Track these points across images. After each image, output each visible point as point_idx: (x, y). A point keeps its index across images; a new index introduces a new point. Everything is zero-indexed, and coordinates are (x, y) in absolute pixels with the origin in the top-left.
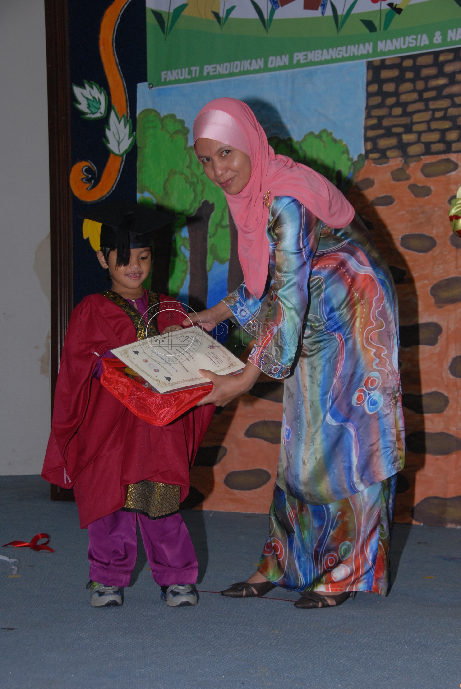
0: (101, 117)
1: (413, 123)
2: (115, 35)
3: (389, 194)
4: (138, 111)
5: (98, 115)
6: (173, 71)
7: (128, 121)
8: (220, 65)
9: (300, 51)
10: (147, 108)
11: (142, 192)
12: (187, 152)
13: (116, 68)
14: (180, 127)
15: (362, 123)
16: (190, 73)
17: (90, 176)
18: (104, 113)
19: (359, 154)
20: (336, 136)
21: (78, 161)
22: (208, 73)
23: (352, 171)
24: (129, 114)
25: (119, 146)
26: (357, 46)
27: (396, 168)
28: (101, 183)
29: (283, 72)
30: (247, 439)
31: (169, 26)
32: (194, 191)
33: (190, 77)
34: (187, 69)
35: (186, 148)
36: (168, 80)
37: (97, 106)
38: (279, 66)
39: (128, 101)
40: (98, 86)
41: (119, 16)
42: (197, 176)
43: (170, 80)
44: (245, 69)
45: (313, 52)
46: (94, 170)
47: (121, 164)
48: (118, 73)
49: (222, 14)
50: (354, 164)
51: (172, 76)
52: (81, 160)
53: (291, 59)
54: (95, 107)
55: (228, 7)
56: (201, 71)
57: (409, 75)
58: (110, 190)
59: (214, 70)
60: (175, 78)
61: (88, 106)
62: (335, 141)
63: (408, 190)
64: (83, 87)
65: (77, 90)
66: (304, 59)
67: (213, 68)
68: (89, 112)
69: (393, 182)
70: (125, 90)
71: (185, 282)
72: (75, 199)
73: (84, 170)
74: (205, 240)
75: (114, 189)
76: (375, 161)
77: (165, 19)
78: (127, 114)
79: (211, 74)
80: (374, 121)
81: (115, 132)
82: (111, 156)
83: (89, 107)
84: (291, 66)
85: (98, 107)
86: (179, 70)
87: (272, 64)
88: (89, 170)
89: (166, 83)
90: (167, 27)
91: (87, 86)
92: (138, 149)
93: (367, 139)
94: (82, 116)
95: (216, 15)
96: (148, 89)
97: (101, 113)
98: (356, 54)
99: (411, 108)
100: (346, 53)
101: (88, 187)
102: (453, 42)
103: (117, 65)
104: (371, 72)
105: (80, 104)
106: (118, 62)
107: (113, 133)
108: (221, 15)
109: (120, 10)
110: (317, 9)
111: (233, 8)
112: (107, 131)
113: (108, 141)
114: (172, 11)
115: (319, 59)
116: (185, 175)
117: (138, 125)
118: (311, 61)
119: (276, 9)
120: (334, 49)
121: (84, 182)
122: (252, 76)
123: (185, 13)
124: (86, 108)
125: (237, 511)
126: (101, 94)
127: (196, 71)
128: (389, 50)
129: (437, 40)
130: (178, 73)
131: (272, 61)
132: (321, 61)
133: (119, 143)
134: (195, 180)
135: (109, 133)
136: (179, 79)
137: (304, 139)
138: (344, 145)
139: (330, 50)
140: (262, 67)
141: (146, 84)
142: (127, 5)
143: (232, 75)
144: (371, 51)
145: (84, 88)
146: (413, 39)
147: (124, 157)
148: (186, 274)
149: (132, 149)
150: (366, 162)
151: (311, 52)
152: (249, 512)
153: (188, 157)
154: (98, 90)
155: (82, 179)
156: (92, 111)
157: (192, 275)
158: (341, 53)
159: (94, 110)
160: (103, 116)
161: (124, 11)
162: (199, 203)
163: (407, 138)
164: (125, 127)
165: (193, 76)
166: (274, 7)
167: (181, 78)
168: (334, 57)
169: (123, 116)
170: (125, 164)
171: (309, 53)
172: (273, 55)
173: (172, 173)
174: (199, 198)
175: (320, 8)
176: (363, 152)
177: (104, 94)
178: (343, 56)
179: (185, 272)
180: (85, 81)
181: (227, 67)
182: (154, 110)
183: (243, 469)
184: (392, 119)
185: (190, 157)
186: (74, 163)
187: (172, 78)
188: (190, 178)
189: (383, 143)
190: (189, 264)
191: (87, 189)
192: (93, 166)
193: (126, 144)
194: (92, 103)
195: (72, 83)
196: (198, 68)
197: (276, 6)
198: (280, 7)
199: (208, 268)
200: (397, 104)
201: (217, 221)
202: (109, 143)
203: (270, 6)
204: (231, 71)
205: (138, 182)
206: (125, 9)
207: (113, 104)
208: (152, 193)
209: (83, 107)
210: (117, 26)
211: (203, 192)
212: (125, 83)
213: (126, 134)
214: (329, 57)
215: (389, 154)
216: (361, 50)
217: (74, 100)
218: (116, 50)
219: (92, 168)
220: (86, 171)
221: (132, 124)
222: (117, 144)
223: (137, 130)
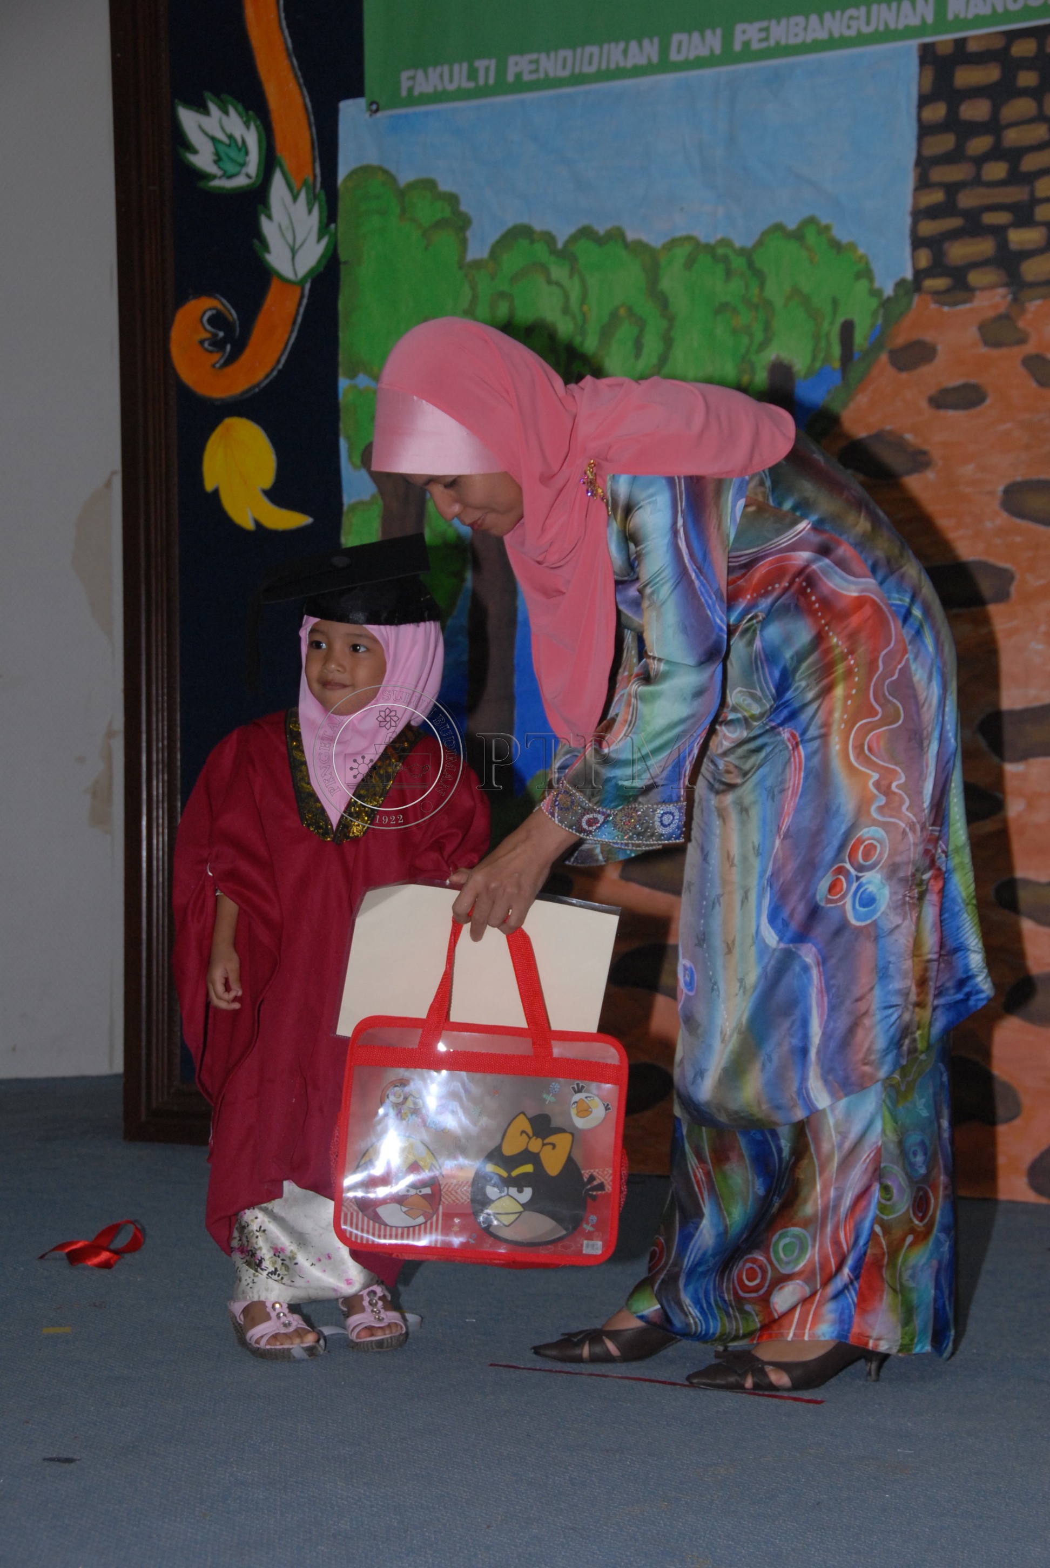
0: (248, 186)
1: (1035, 201)
3: (973, 381)
4: (342, 173)
5: (241, 181)
6: (430, 70)
7: (315, 197)
8: (548, 56)
9: (750, 21)
10: (365, 162)
11: (352, 375)
12: (466, 276)
13: (285, 63)
14: (447, 213)
15: (907, 202)
16: (473, 74)
17: (221, 334)
18: (257, 176)
19: (897, 279)
20: (841, 234)
21: (191, 297)
22: (518, 76)
23: (880, 321)
24: (319, 179)
25: (293, 258)
26: (894, 5)
27: (991, 314)
28: (248, 352)
29: (707, 73)
30: (614, 989)
33: (471, 85)
34: (465, 66)
35: (461, 265)
36: (416, 92)
37: (239, 157)
38: (697, 58)
39: (316, 145)
40: (240, 108)
43: (421, 94)
44: (613, 66)
45: (784, 22)
46: (231, 319)
47: (299, 305)
48: (291, 76)
50: (886, 304)
51: (426, 82)
52: (198, 294)
53: (728, 39)
54: (232, 160)
56: (501, 70)
57: (1027, 79)
58: (272, 370)
59: (533, 67)
60: (435, 87)
61: (215, 158)
62: (837, 246)
63: (1021, 370)
64: (202, 110)
65: (188, 118)
66: (761, 40)
67: (531, 62)
68: (219, 173)
69: (984, 350)
70: (309, 119)
71: (460, 600)
72: (185, 392)
73: (206, 317)
75: (280, 366)
76: (940, 296)
78: (315, 177)
79: (527, 77)
80: (937, 197)
81: (285, 223)
82: (275, 286)
83: (218, 160)
84: (728, 56)
85: (240, 160)
86: (446, 69)
87: (679, 51)
88: (217, 320)
89: (413, 100)
91: (213, 107)
92: (342, 267)
93: (917, 242)
94: (201, 184)
96: (367, 115)
97: (248, 176)
98: (892, 26)
99: (1030, 163)
100: (868, 23)
101: (217, 363)
103: (289, 56)
104: (929, 73)
105: (195, 152)
106: (290, 45)
107: (280, 226)
112: (264, 221)
113: (265, 246)
115: (799, 40)
117: (343, 205)
118: (778, 43)
120: (838, 13)
121: (207, 350)
122: (628, 82)
124: (212, 163)
126: (248, 127)
127: (487, 69)
128: (977, 17)
130: (441, 76)
131: (680, 43)
132: (804, 43)
133: (294, 252)
135: (268, 228)
136: (444, 90)
137: (760, 243)
138: (861, 257)
139: (827, 16)
140: (655, 59)
141: (361, 102)
143: (578, 79)
144: (930, 19)
145: (205, 111)
147: (308, 287)
148: (464, 579)
149: (326, 268)
150: (916, 299)
151: (779, 23)
153: (468, 286)
154: (241, 117)
155: (202, 342)
156: (225, 172)
158: (854, 23)
159: (231, 168)
160: (253, 184)
163: (1020, 238)
164: (310, 211)
165: (481, 81)
167: (451, 87)
168: (836, 34)
169: (305, 183)
170: (308, 305)
171: (773, 23)
172: (682, 30)
176: (909, 275)
177: (257, 127)
178: (859, 33)
179: (460, 574)
180: (207, 95)
181: (565, 59)
182: (381, 169)
184: (982, 190)
185: (473, 288)
186: (181, 301)
187: (429, 89)
189: (958, 252)
190: (469, 555)
191: (213, 366)
192: (229, 311)
193: (311, 254)
194: (226, 149)
195: (176, 101)
196: (493, 64)
200: (997, 153)
202: (268, 251)
204: (577, 71)
205: (341, 350)
207: (279, 154)
209: (203, 160)
212: (308, 100)
213: (311, 230)
214: (822, 35)
215: (974, 278)
216: (906, 17)
217: (181, 142)
218: (287, 18)
219: (226, 313)
220: (210, 321)
221: (328, 201)
222: (289, 255)
223: (340, 220)
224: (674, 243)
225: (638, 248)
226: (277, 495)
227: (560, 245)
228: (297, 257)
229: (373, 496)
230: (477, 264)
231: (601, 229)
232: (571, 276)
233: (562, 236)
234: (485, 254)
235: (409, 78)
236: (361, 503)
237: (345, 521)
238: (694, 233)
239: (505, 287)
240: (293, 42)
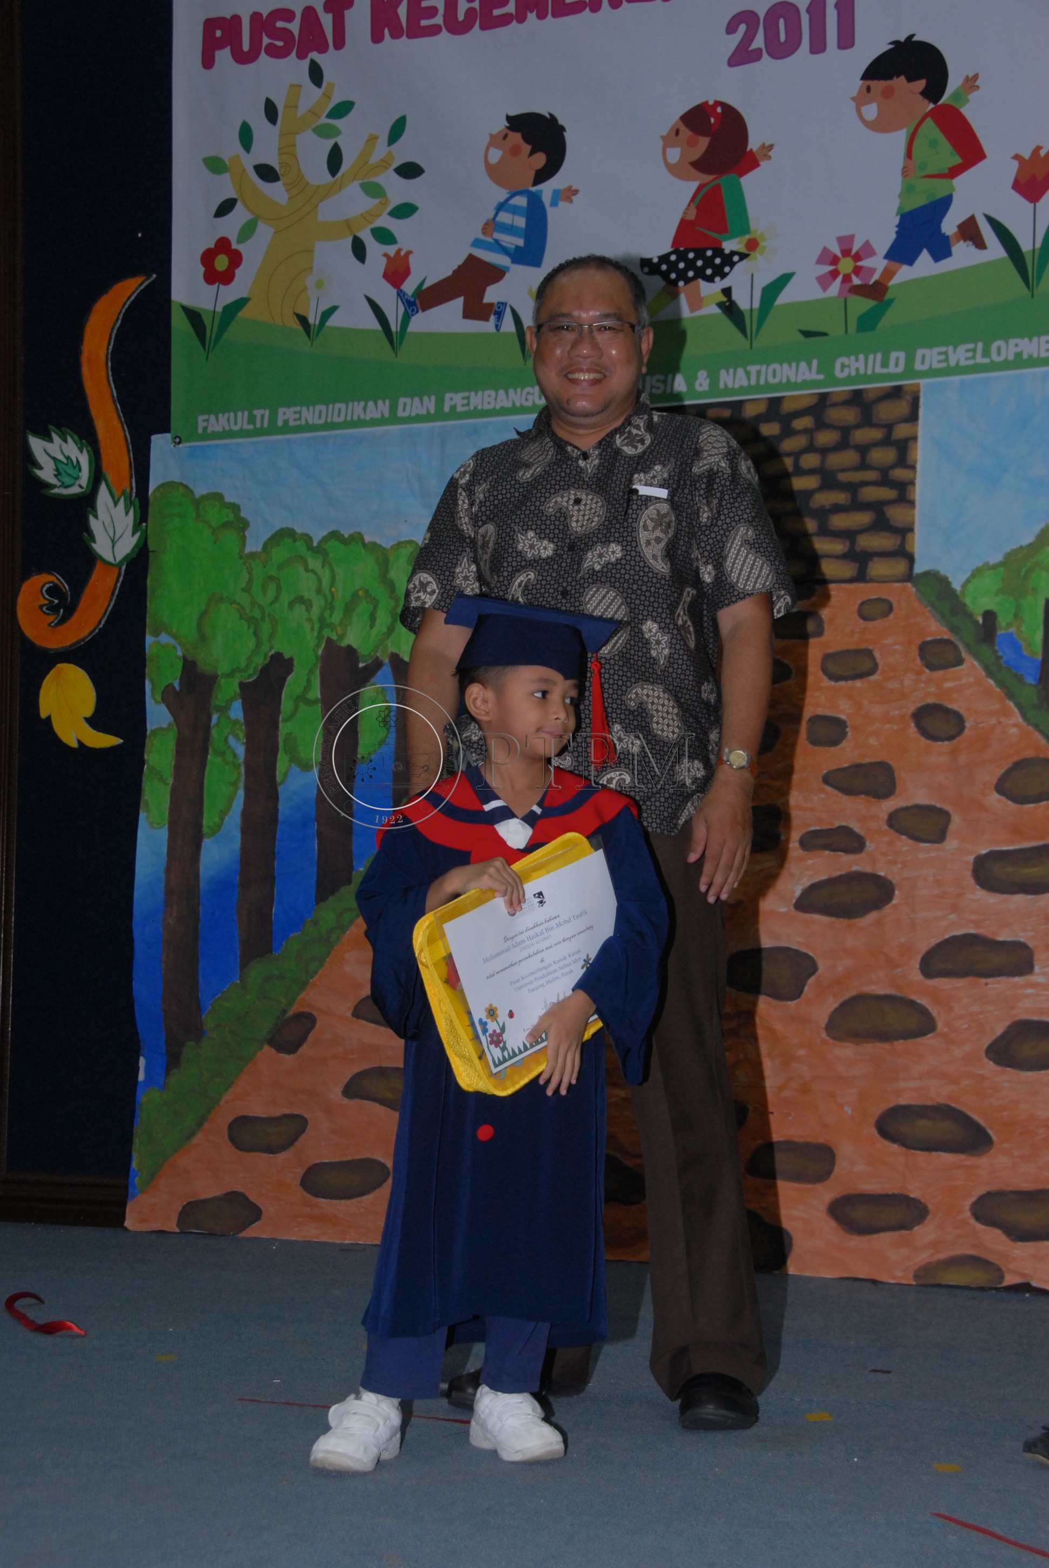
0: (80, 493)
2: (111, 347)
4: (152, 486)
5: (75, 490)
6: (220, 415)
7: (131, 502)
8: (308, 409)
9: (456, 392)
10: (170, 480)
11: (156, 634)
12: (244, 563)
13: (112, 406)
14: (231, 517)
16: (252, 420)
17: (56, 601)
18: (88, 486)
21: (34, 574)
22: (286, 422)
24: (135, 490)
25: (113, 547)
28: (76, 616)
29: (425, 426)
30: (346, 1101)
31: (213, 337)
32: (256, 634)
33: (251, 427)
34: (246, 413)
35: (241, 555)
36: (209, 431)
37: (74, 473)
38: (417, 415)
39: (133, 466)
40: (76, 437)
41: (119, 314)
42: (261, 607)
43: (213, 432)
44: (355, 418)
45: (480, 393)
46: (64, 590)
47: (117, 581)
48: (115, 416)
49: (313, 319)
51: (217, 423)
52: (40, 572)
53: (440, 403)
54: (69, 475)
55: (323, 307)
56: (273, 417)
58: (95, 629)
59: (297, 416)
60: (224, 428)
61: (56, 473)
64: (47, 437)
65: (36, 445)
66: (463, 406)
67: (295, 413)
68: (59, 484)
70: (128, 447)
71: (234, 803)
72: (27, 643)
73: (45, 589)
74: (275, 725)
75: (101, 626)
77: (207, 322)
78: (132, 488)
79: (292, 423)
81: (108, 521)
82: (99, 566)
83: (58, 474)
84: (439, 415)
85: (75, 475)
86: (232, 415)
87: (404, 410)
88: (54, 591)
89: (206, 436)
90: (211, 338)
91: (55, 437)
92: (150, 553)
94: (45, 492)
95: (303, 320)
96: (172, 446)
97: (80, 486)
101: (52, 622)
102: (727, 391)
103: (114, 402)
105: (41, 468)
106: (115, 395)
107: (103, 523)
108: (311, 321)
109: (122, 304)
110: (487, 319)
111: (333, 309)
112: (92, 520)
113: (93, 539)
114: (219, 309)
115: (491, 407)
116: (238, 604)
117: (151, 510)
118: (476, 408)
119: (413, 315)
120: (519, 390)
121: (45, 613)
122: (366, 429)
123: (244, 313)
124: (53, 477)
125: (324, 1239)
126: (81, 452)
127: (263, 416)
129: (701, 385)
130: (228, 420)
131: (405, 404)
132: (494, 409)
133: (114, 542)
134: (257, 613)
135: (93, 523)
136: (231, 430)
139: (511, 391)
140: (387, 415)
141: (168, 436)
142: (135, 295)
143: (330, 426)
145: (50, 440)
146: (658, 381)
147: (124, 568)
148: (237, 788)
149: (138, 554)
151: (476, 394)
152: (347, 1242)
153: (245, 572)
154: (77, 444)
155: (41, 607)
156: (63, 483)
157: (247, 790)
158: (529, 397)
159: (67, 480)
160: (84, 492)
161: (130, 305)
162: (265, 658)
164: (127, 513)
165: (258, 425)
166: (410, 312)
167: (235, 428)
168: (518, 404)
169: (123, 493)
170: (123, 582)
171: (473, 394)
172: (406, 396)
173: (215, 599)
174: (265, 648)
175: (493, 318)
177: (88, 452)
179: (234, 784)
180: (52, 427)
181: (320, 412)
182: (182, 484)
183: (338, 1160)
185: (250, 573)
186: (26, 576)
187: (218, 429)
188: (248, 611)
190: (243, 770)
191: (49, 625)
192: (61, 583)
193: (127, 544)
194: (64, 466)
195: (28, 431)
196: (267, 412)
197: (413, 310)
198: (420, 311)
199: (279, 778)
201: (299, 691)
202: (95, 542)
203: (402, 309)
204: (329, 420)
205: (148, 615)
206: (132, 302)
207: (104, 472)
208: (175, 637)
209: (46, 473)
210: (115, 331)
211: (272, 636)
212: (127, 433)
213: (127, 527)
214: (508, 404)
217: (33, 462)
218: (112, 375)
219: (61, 586)
220: (46, 591)
221: (141, 507)
222: (110, 544)
223: (149, 520)
224: (400, 545)
225: (373, 548)
226: (95, 722)
227: (315, 544)
228: (115, 547)
229: (169, 724)
230: (253, 555)
231: (346, 533)
232: (323, 567)
233: (317, 535)
234: (259, 549)
235: (204, 421)
236: (161, 729)
237: (148, 742)
238: (414, 539)
239: (274, 573)
240: (117, 393)
